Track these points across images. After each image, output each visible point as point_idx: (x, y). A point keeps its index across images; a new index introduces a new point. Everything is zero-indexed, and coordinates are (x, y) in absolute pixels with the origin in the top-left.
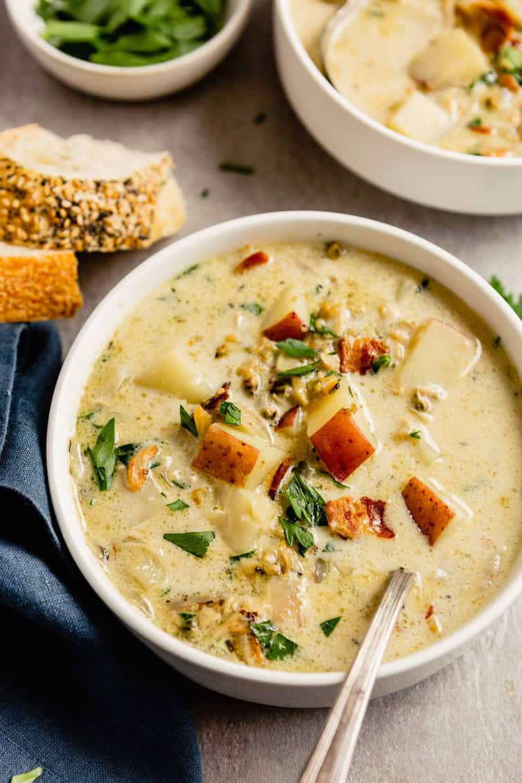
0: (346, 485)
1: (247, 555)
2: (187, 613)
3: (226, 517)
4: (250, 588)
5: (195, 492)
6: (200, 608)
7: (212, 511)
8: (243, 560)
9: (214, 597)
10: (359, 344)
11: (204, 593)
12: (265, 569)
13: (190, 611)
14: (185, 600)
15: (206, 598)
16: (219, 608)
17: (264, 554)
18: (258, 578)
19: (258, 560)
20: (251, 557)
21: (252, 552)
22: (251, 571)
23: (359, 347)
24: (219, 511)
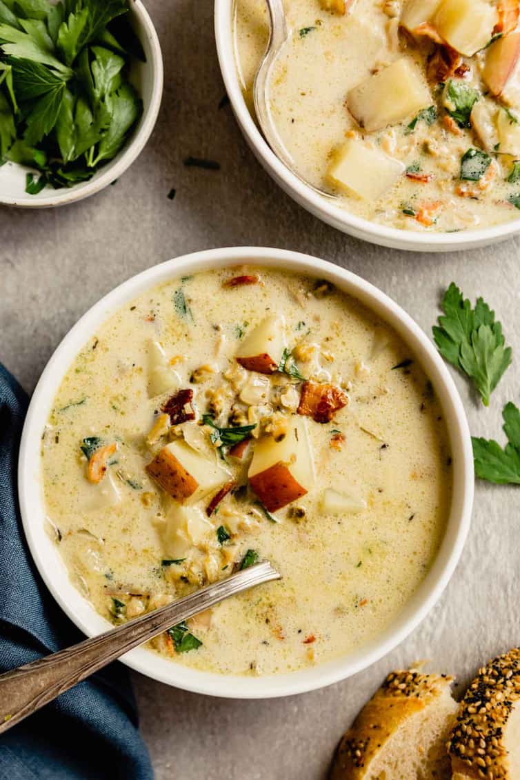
0: (275, 518)
1: (177, 562)
2: (119, 600)
3: (166, 525)
4: (175, 591)
5: (145, 494)
6: (130, 599)
7: (156, 517)
8: (173, 565)
9: (143, 590)
10: (321, 390)
11: (137, 586)
12: (190, 579)
13: (122, 599)
14: (120, 589)
15: (137, 591)
16: (146, 601)
17: (192, 564)
18: (182, 585)
19: (185, 568)
20: (180, 564)
21: (182, 560)
22: (178, 578)
23: (320, 393)
24: (161, 518)
